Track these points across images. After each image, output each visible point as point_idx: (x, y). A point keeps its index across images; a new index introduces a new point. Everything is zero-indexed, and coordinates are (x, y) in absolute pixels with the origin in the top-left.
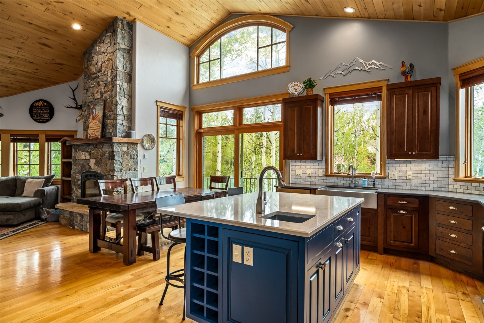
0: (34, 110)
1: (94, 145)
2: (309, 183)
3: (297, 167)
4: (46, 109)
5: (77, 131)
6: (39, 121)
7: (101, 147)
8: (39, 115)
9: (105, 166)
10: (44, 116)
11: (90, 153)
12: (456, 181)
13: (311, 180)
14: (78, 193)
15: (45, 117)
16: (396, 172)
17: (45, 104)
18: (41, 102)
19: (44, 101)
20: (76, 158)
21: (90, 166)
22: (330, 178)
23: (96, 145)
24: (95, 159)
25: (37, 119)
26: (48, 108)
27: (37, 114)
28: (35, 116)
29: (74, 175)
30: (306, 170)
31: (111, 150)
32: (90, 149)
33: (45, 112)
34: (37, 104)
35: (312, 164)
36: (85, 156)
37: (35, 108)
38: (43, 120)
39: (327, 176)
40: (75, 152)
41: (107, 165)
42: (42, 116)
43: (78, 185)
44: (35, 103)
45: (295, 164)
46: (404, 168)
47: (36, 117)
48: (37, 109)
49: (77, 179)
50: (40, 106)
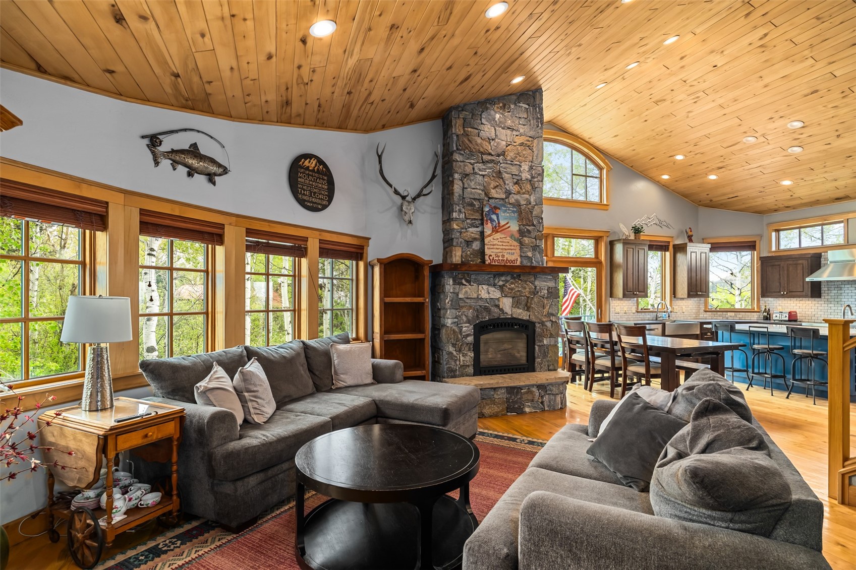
0: (300, 177)
1: (512, 275)
2: (625, 319)
3: (616, 304)
4: (324, 180)
5: (369, 239)
6: (309, 204)
7: (533, 279)
8: (310, 190)
9: (541, 309)
10: (318, 196)
11: (501, 288)
12: (705, 311)
13: (627, 317)
14: (468, 358)
15: (319, 198)
16: (677, 307)
17: (321, 167)
18: (314, 162)
19: (320, 162)
20: (461, 296)
21: (502, 310)
22: (640, 314)
23: (519, 276)
24: (513, 298)
25: (306, 201)
26: (326, 178)
27: (305, 187)
28: (301, 191)
29: (454, 328)
30: (622, 307)
31: (554, 284)
32: (503, 281)
33: (320, 185)
34: (307, 163)
35: (627, 302)
36: (489, 293)
37: (303, 173)
38: (315, 203)
39: (637, 312)
40: (454, 285)
41: (544, 307)
42: (315, 193)
43: (467, 344)
44: (303, 160)
45: (614, 302)
46: (681, 304)
47: (304, 194)
48: (306, 177)
49: (464, 334)
50: (310, 171)
